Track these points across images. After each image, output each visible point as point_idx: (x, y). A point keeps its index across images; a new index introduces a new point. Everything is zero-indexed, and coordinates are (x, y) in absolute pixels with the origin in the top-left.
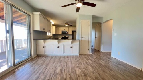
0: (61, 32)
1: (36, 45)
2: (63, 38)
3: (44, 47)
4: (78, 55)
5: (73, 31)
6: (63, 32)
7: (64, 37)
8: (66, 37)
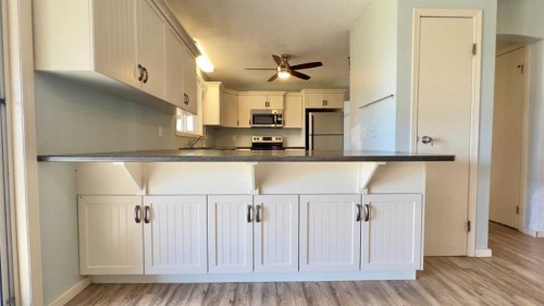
0: (249, 118)
1: (77, 198)
2: (256, 146)
3: (143, 215)
4: (414, 277)
5: (308, 111)
6: (256, 118)
7: (261, 140)
8: (274, 140)
